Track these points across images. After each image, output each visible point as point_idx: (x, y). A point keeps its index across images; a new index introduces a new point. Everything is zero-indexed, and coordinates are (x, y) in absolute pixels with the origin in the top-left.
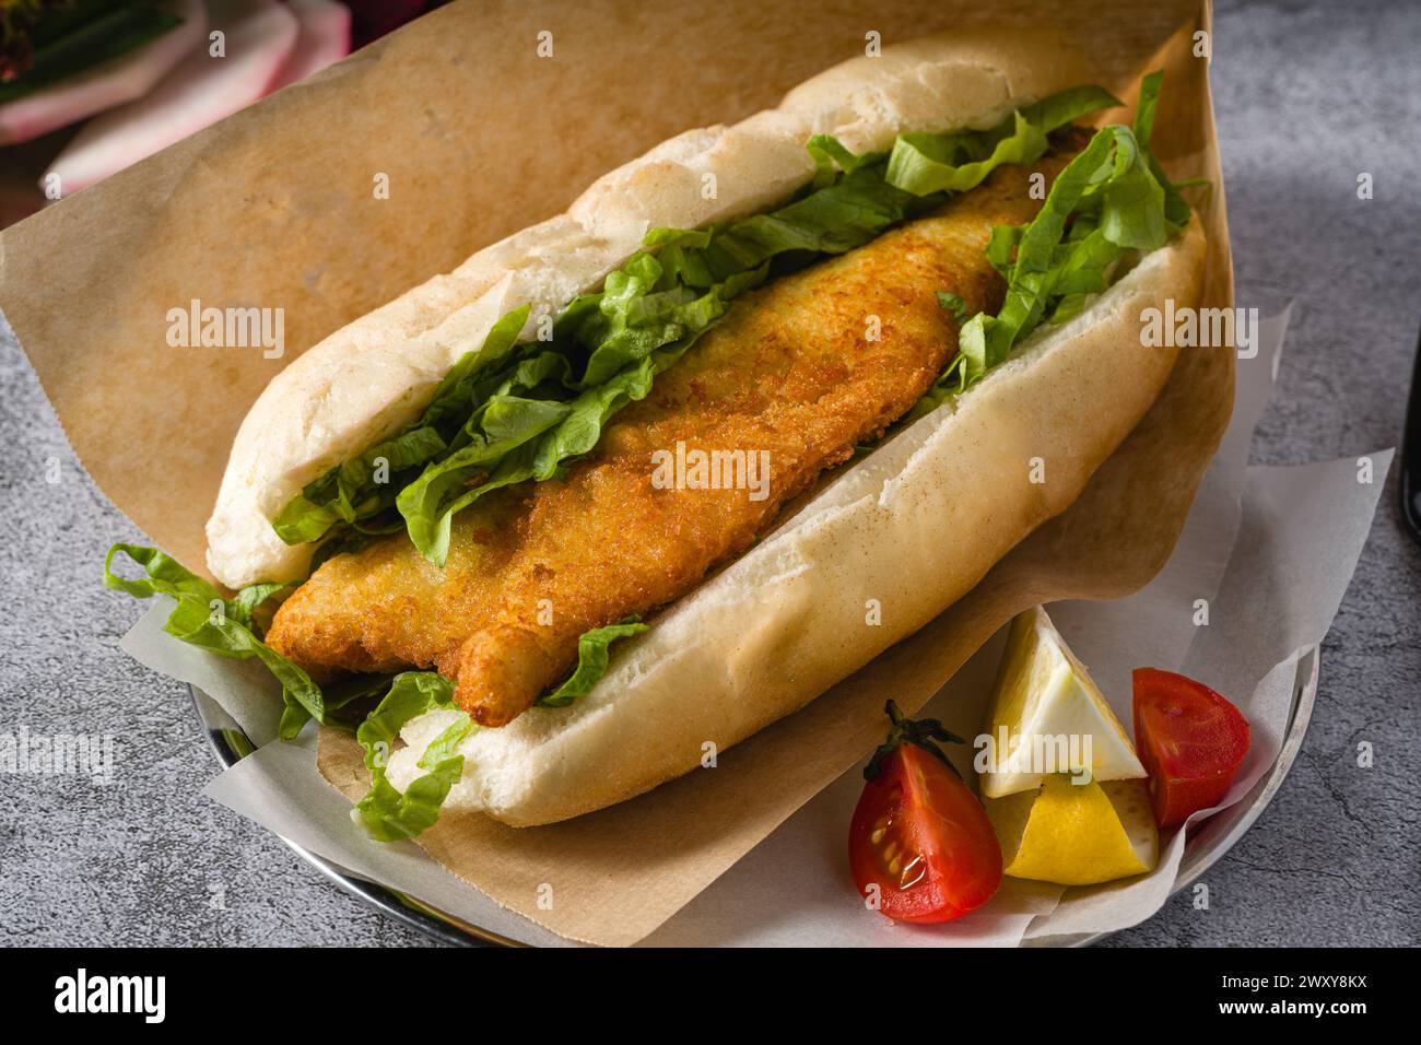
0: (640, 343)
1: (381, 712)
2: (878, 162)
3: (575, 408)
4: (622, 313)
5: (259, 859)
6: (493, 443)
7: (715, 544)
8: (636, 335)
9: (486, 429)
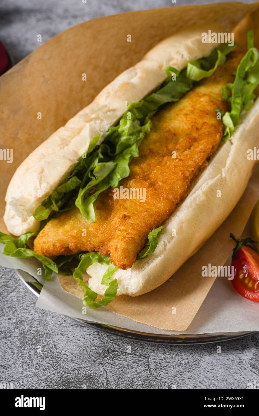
0: (132, 140)
1: (80, 267)
2: (183, 71)
3: (118, 163)
4: (126, 132)
5: (53, 320)
6: (98, 178)
7: (177, 199)
8: (131, 137)
9: (95, 175)
